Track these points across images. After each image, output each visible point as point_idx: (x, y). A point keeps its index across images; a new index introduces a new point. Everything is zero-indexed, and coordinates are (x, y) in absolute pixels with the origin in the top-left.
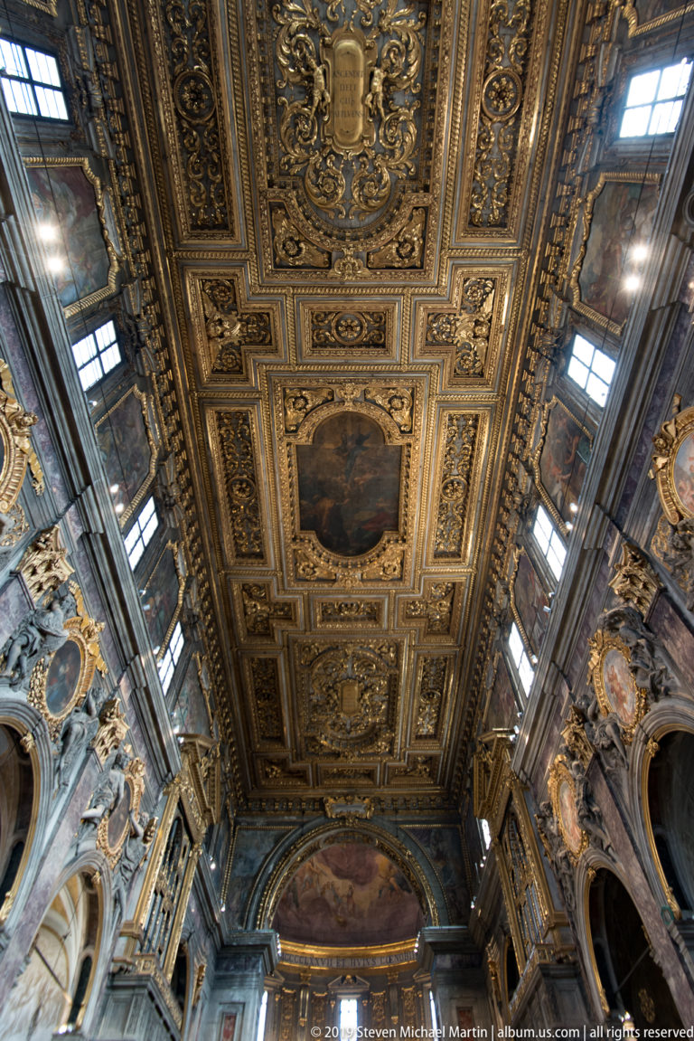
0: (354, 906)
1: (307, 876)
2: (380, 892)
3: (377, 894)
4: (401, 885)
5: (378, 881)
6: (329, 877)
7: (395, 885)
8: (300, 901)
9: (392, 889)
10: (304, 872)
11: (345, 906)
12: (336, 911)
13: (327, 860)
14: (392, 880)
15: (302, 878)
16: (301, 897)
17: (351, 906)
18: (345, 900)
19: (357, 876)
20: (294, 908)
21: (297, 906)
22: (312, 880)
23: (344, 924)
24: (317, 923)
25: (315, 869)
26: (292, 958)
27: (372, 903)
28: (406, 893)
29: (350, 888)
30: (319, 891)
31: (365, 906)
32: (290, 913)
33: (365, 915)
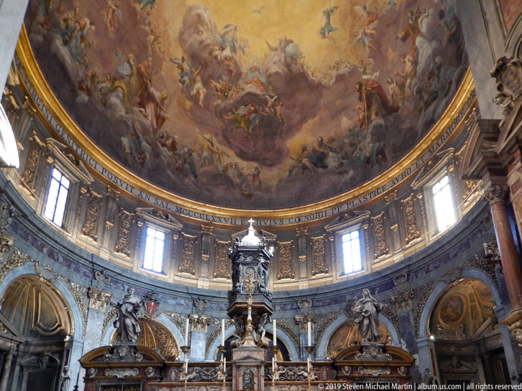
0: (260, 183)
1: (205, 154)
2: (291, 171)
3: (287, 173)
4: (315, 164)
5: (289, 162)
6: (230, 158)
7: (308, 164)
8: (198, 173)
9: (305, 168)
10: (202, 149)
11: (250, 183)
12: (240, 186)
13: (229, 143)
14: (305, 161)
15: (200, 155)
16: (200, 171)
17: (257, 183)
18: (251, 178)
19: (264, 159)
20: (193, 178)
21: (196, 177)
22: (212, 158)
23: (250, 196)
24: (220, 192)
25: (215, 149)
26: (191, 213)
27: (280, 181)
28: (321, 170)
29: (257, 169)
30: (221, 169)
31: (274, 183)
32: (187, 181)
33: (273, 190)
